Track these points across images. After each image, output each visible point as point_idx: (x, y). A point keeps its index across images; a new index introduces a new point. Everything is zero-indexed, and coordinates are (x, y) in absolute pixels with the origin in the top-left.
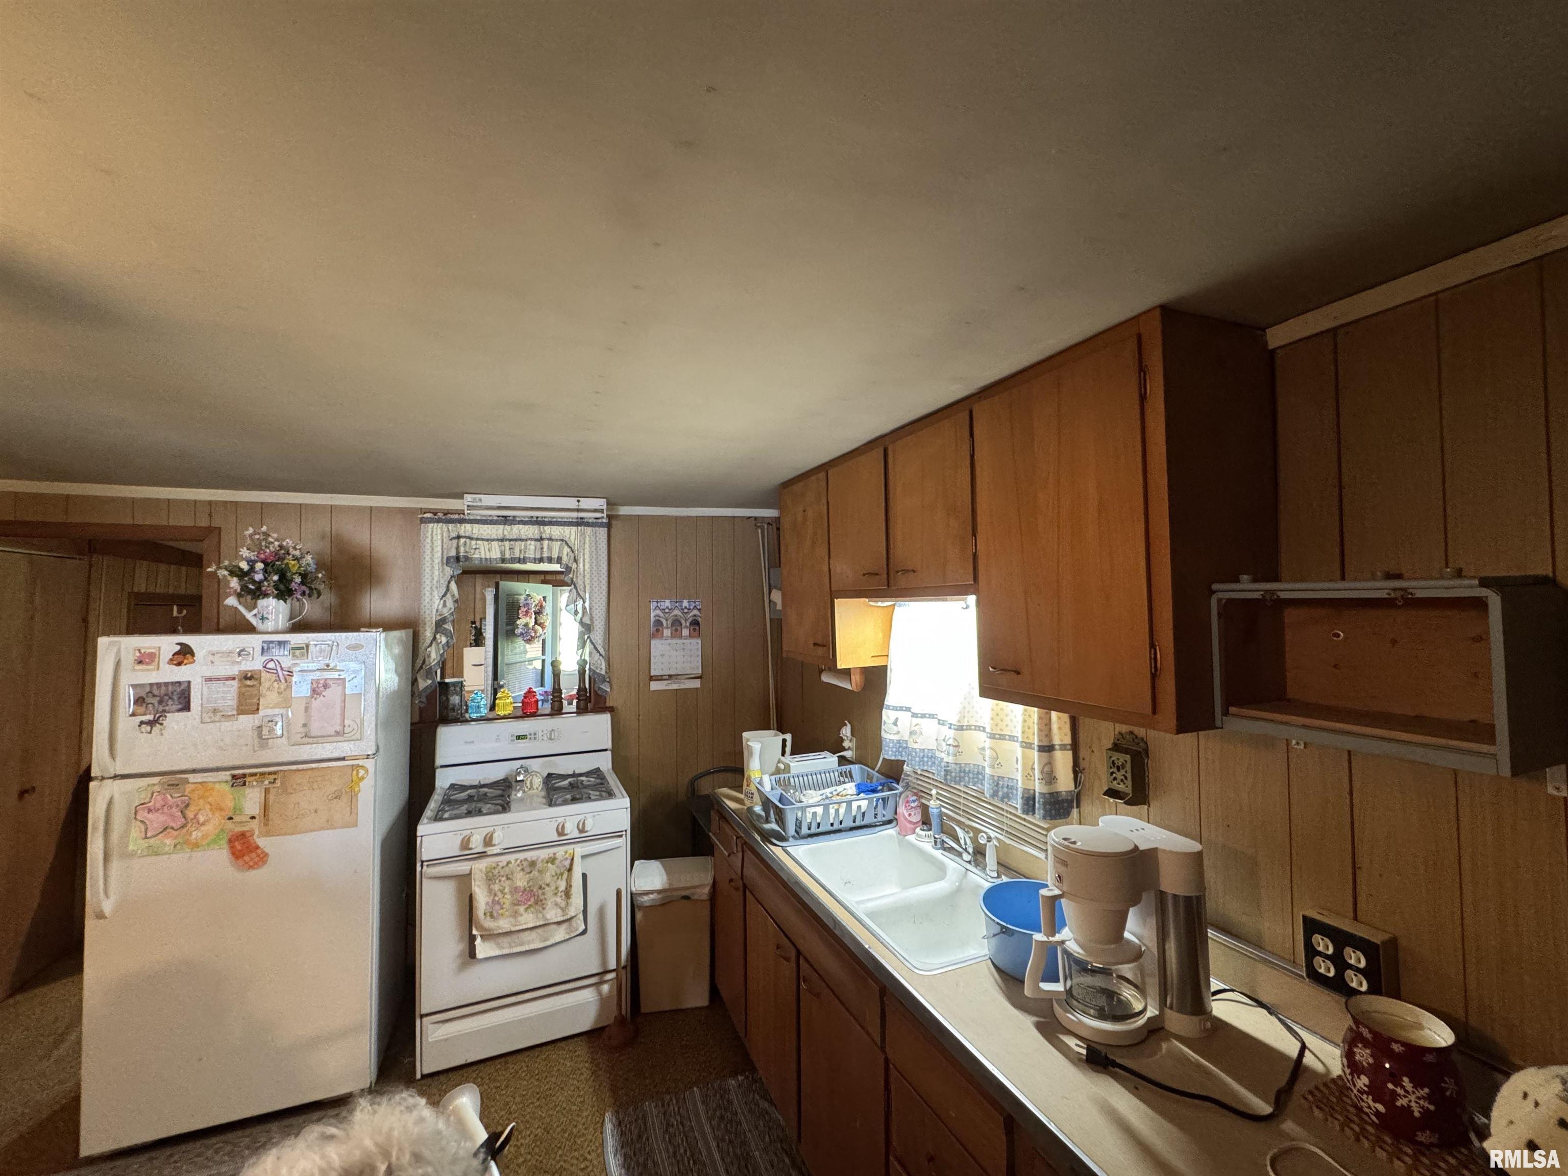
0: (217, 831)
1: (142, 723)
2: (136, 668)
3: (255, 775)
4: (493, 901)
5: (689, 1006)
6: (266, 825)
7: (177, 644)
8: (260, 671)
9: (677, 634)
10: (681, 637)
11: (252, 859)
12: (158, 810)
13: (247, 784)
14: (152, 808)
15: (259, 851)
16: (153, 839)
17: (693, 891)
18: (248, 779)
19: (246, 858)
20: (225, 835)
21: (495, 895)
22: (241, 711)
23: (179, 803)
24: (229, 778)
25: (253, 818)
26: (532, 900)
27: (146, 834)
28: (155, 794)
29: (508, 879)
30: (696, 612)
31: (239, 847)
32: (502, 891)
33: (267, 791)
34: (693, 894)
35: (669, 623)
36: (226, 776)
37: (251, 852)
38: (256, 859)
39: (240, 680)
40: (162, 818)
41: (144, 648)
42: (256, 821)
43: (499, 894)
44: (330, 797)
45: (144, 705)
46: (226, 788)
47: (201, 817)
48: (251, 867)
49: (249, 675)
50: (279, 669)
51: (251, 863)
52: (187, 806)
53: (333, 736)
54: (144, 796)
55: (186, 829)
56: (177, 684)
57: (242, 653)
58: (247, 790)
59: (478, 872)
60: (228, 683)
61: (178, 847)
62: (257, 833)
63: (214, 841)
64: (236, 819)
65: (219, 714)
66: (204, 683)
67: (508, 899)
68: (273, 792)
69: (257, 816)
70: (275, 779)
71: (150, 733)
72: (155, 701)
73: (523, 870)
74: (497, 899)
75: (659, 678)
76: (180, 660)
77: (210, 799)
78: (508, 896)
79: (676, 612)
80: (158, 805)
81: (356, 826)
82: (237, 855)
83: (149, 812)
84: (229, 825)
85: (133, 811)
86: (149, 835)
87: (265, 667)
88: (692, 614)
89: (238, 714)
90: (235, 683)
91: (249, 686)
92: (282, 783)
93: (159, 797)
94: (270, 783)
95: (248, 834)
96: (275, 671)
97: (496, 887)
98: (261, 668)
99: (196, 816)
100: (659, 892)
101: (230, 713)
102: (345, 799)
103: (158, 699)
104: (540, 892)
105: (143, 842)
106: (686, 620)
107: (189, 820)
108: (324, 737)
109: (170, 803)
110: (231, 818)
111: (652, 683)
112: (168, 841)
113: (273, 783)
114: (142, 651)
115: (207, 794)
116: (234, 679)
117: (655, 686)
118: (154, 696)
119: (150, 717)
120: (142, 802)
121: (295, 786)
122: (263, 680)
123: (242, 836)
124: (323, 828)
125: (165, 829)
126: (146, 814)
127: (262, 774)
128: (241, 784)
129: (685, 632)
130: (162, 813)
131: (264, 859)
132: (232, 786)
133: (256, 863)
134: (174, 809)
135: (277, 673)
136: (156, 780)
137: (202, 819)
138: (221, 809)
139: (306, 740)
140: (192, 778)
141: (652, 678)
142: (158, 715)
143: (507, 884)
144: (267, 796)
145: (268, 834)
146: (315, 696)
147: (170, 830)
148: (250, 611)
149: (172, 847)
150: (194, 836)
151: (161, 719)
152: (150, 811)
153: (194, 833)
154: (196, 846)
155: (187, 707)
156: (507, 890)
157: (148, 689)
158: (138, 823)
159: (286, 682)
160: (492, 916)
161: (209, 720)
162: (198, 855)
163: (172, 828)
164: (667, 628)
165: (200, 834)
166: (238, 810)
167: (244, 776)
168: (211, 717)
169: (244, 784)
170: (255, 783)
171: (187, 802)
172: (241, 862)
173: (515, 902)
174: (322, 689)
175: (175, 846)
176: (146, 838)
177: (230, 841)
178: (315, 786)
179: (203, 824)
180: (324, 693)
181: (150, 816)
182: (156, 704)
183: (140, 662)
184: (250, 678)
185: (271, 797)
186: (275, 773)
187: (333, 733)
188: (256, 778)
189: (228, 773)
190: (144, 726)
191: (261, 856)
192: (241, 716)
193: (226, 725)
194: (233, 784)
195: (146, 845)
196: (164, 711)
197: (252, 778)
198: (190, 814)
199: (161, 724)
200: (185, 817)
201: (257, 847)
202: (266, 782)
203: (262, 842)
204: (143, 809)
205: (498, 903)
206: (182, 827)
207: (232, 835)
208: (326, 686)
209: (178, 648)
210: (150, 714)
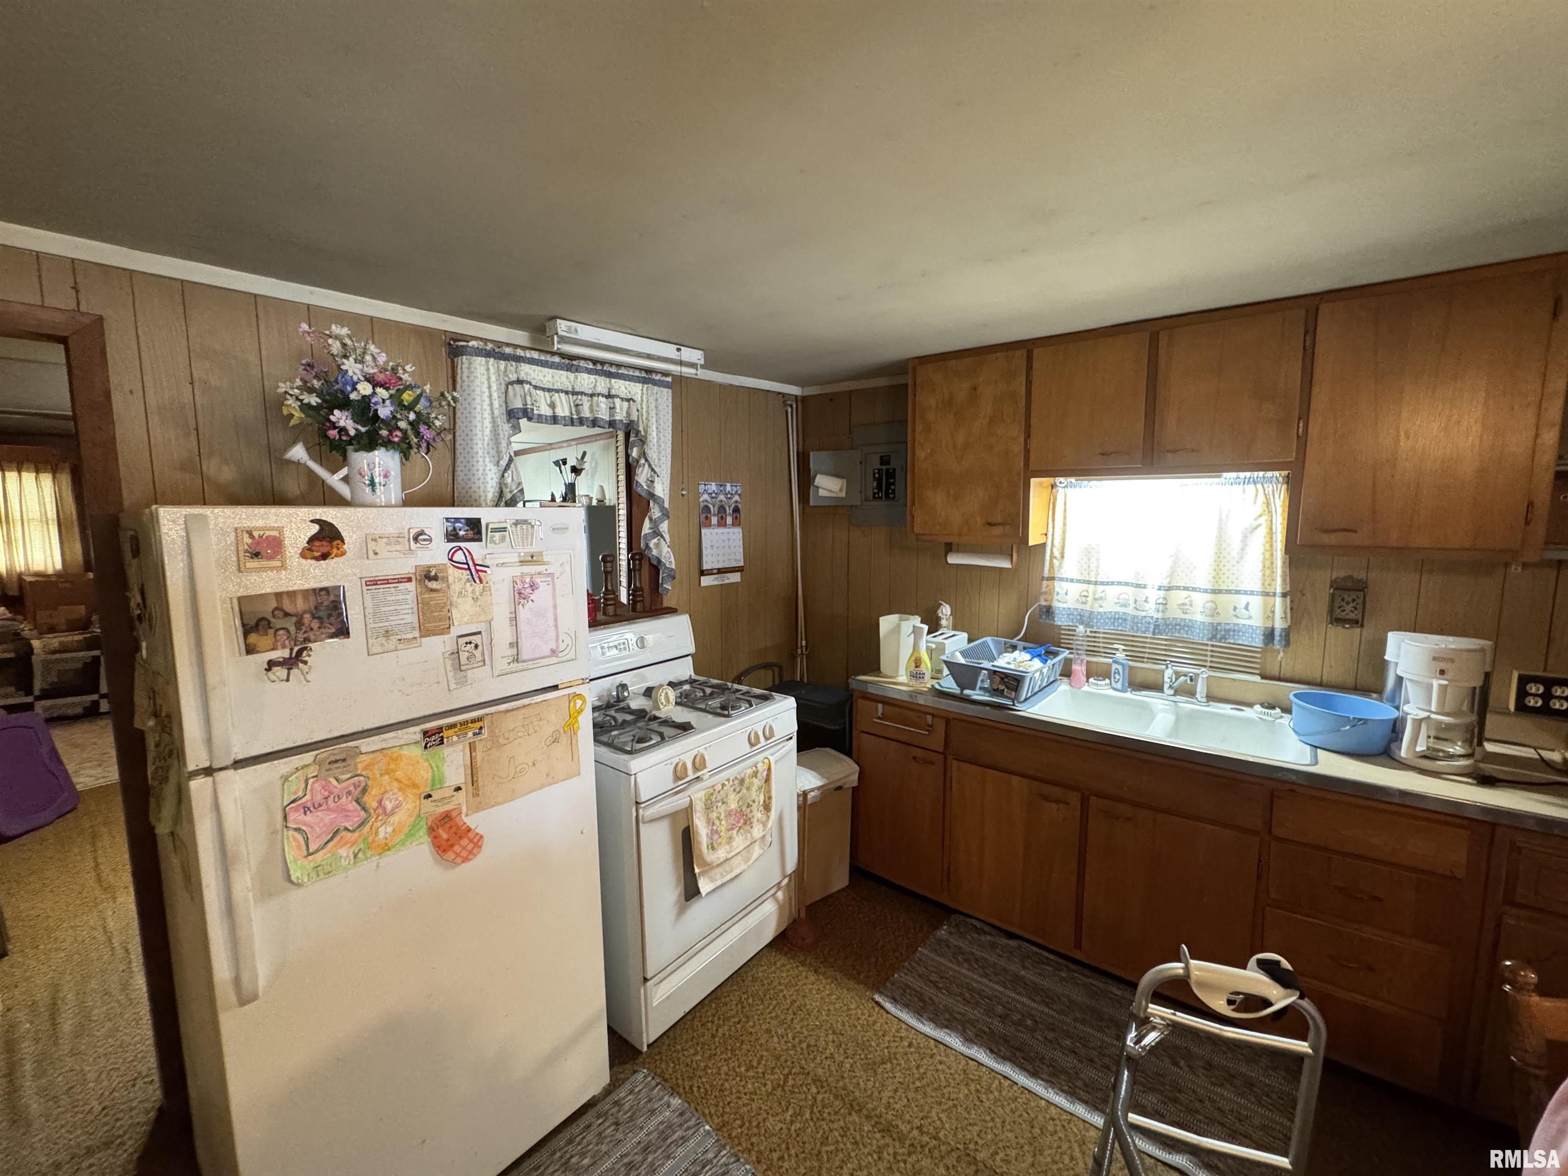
0: (412, 819)
1: (271, 664)
2: (248, 565)
3: (452, 726)
4: (712, 830)
5: (835, 889)
6: (476, 795)
7: (312, 521)
8: (445, 565)
9: (722, 523)
10: (725, 525)
11: (464, 848)
12: (320, 805)
13: (445, 740)
14: (309, 805)
15: (470, 835)
16: (321, 853)
17: (846, 779)
18: (445, 734)
19: (457, 848)
20: (423, 823)
21: (713, 824)
22: (426, 632)
23: (352, 788)
24: (419, 737)
25: (459, 789)
26: (742, 821)
27: (308, 849)
28: (310, 781)
29: (723, 803)
30: (736, 498)
31: (445, 836)
32: (718, 818)
33: (472, 747)
34: (845, 784)
35: (716, 509)
36: (414, 733)
37: (461, 838)
38: (470, 846)
39: (420, 582)
40: (328, 817)
41: (257, 529)
42: (462, 793)
43: (717, 822)
44: (547, 742)
45: (271, 632)
46: (417, 752)
47: (387, 803)
48: (466, 860)
49: (433, 574)
50: (471, 563)
51: (464, 854)
52: (365, 790)
53: (548, 657)
54: (295, 786)
55: (367, 827)
56: (323, 593)
57: (421, 537)
58: (446, 751)
59: (698, 802)
60: (402, 586)
61: (360, 855)
62: (464, 810)
63: (410, 835)
64: (436, 796)
65: (394, 639)
66: (365, 588)
67: (723, 826)
68: (479, 747)
69: (463, 786)
70: (481, 728)
71: (288, 680)
72: (290, 624)
73: (734, 790)
74: (715, 828)
75: (709, 573)
76: (325, 549)
77: (399, 774)
78: (723, 823)
79: (722, 497)
80: (319, 798)
81: (579, 774)
82: (442, 847)
83: (305, 813)
84: (428, 805)
85: (279, 816)
86: (311, 851)
87: (451, 560)
88: (734, 499)
89: (421, 636)
90: (411, 586)
91: (432, 590)
92: (491, 732)
93: (316, 785)
94: (475, 734)
95: (454, 814)
96: (466, 566)
97: (714, 815)
98: (446, 561)
99: (380, 802)
100: (818, 788)
101: (410, 636)
102: (564, 740)
103: (294, 619)
104: (748, 810)
105: (305, 862)
106: (730, 507)
107: (372, 811)
108: (535, 659)
109: (336, 791)
110: (429, 796)
111: (702, 578)
112: (343, 852)
113: (480, 733)
114: (256, 534)
115: (392, 766)
116: (409, 580)
117: (706, 581)
118: (287, 615)
119: (286, 653)
120: (293, 798)
121: (507, 735)
122: (451, 579)
123: (447, 818)
124: (542, 786)
125: (337, 832)
126: (302, 817)
127: (465, 723)
128: (437, 742)
129: (729, 520)
130: (329, 809)
131: (480, 843)
132: (426, 747)
133: (471, 852)
134: (344, 800)
135: (469, 569)
136: (308, 757)
137: (389, 806)
138: (415, 786)
139: (515, 666)
140: (366, 745)
141: (702, 573)
142: (296, 649)
143: (722, 809)
144: (474, 754)
145: (479, 808)
146: (522, 601)
147: (344, 833)
148: (333, 472)
149: (352, 857)
150: (381, 835)
151: (305, 653)
152: (306, 810)
153: (382, 830)
154: (386, 848)
155: (343, 632)
156: (723, 816)
157: (274, 604)
158: (291, 832)
159: (481, 582)
160: (713, 848)
161: (380, 650)
162: (389, 858)
163: (346, 829)
164: (714, 515)
165: (389, 829)
166: (437, 781)
167: (440, 730)
168: (382, 645)
169: (442, 742)
170: (455, 738)
171: (363, 784)
172: (450, 855)
173: (730, 827)
174: (529, 590)
175: (355, 856)
176: (309, 854)
177: (432, 830)
178: (531, 731)
179: (392, 813)
180: (532, 597)
181: (309, 818)
182: (292, 629)
183: (256, 555)
184: (435, 578)
185: (479, 755)
186: (480, 719)
187: (549, 653)
188: (456, 730)
189: (418, 729)
190: (275, 669)
191: (476, 840)
192: (425, 640)
193: (409, 655)
194: (426, 744)
195: (312, 865)
196: (308, 640)
197: (451, 732)
198: (371, 801)
199: (305, 663)
200: (364, 809)
201: (469, 830)
202: (470, 734)
203: (472, 821)
204: (296, 810)
205: (717, 832)
206: (362, 824)
207: (430, 819)
208: (533, 587)
209: (316, 528)
210: (284, 647)
